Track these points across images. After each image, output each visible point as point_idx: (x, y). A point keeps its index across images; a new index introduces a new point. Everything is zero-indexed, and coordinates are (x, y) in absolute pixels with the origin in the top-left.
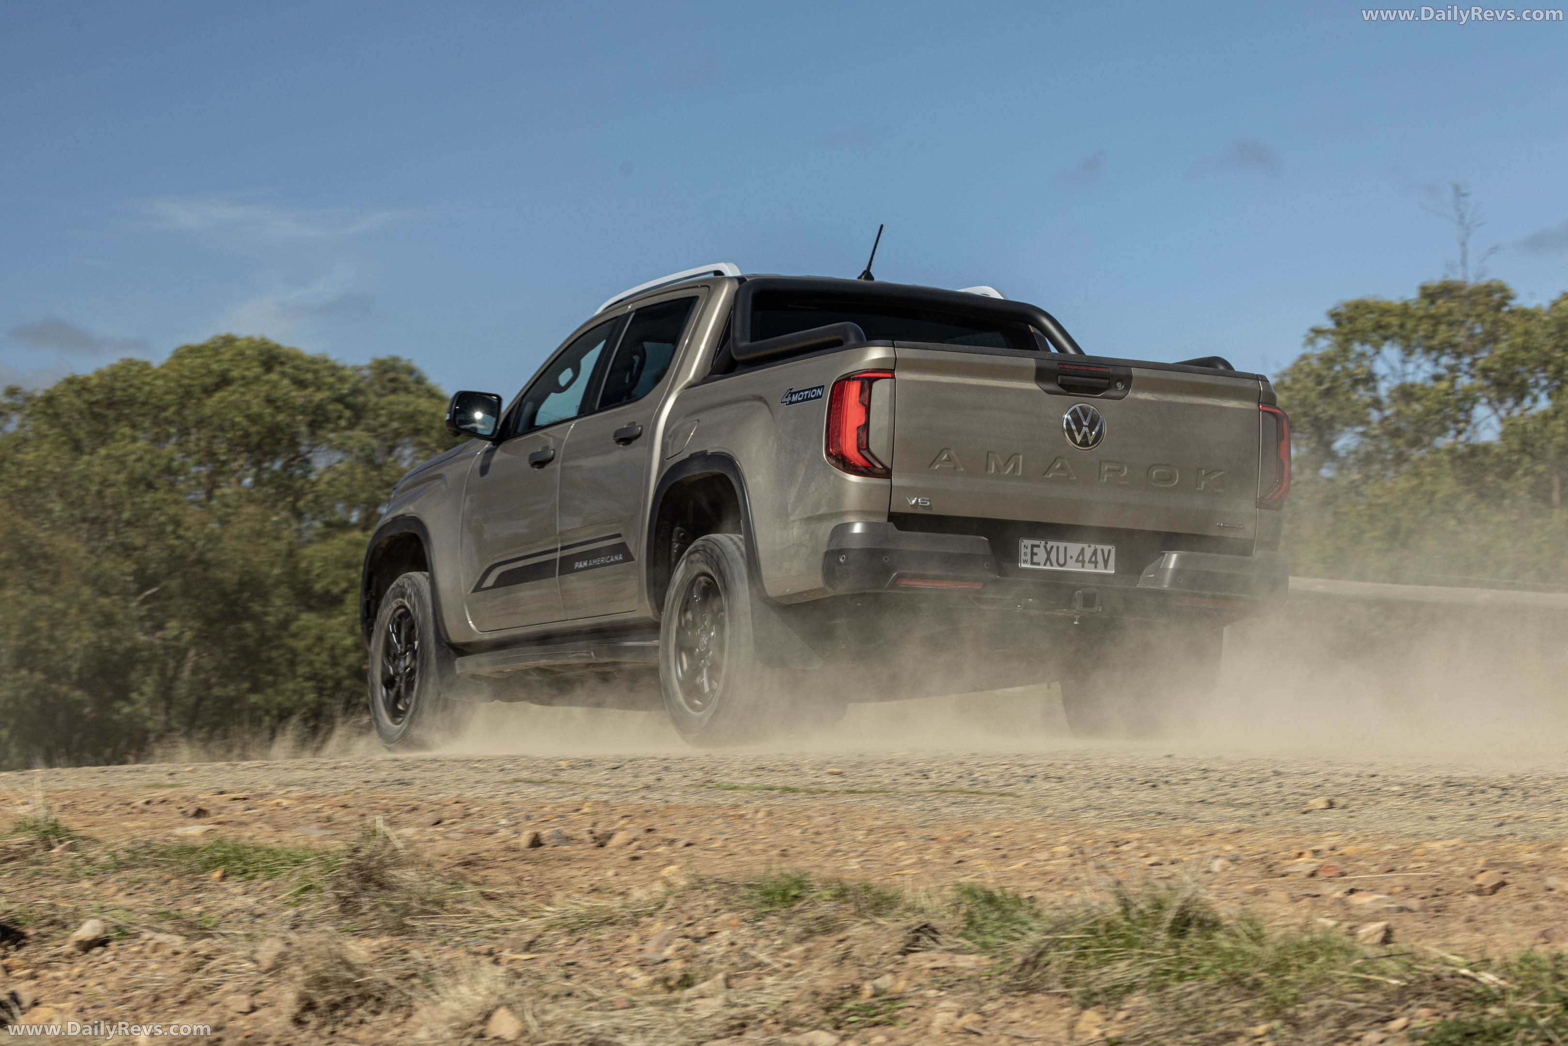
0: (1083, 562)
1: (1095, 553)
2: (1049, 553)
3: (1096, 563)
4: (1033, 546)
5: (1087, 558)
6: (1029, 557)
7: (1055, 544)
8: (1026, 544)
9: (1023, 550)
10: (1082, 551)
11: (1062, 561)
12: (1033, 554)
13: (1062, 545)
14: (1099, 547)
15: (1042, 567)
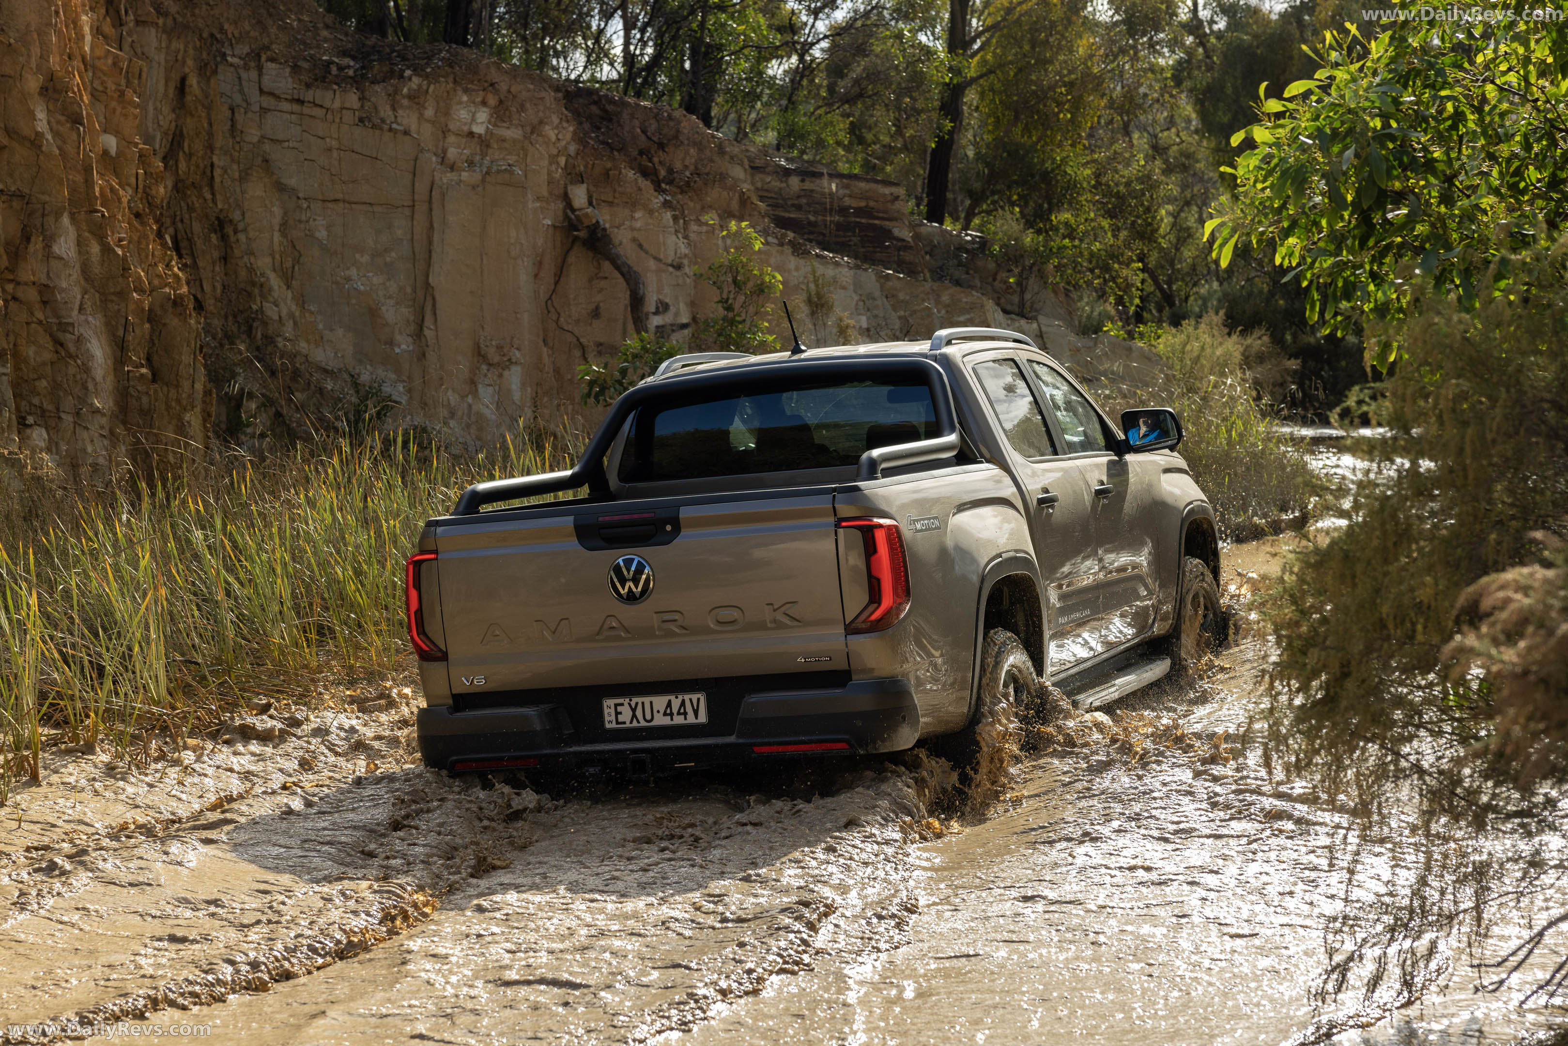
0: (671, 714)
1: (683, 702)
2: (634, 710)
3: (685, 714)
4: (616, 705)
5: (675, 710)
6: (613, 718)
7: (639, 700)
8: (609, 704)
9: (606, 711)
10: (669, 705)
11: (648, 717)
12: (617, 713)
13: (647, 700)
14: (687, 697)
15: (628, 725)
